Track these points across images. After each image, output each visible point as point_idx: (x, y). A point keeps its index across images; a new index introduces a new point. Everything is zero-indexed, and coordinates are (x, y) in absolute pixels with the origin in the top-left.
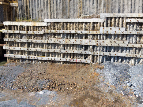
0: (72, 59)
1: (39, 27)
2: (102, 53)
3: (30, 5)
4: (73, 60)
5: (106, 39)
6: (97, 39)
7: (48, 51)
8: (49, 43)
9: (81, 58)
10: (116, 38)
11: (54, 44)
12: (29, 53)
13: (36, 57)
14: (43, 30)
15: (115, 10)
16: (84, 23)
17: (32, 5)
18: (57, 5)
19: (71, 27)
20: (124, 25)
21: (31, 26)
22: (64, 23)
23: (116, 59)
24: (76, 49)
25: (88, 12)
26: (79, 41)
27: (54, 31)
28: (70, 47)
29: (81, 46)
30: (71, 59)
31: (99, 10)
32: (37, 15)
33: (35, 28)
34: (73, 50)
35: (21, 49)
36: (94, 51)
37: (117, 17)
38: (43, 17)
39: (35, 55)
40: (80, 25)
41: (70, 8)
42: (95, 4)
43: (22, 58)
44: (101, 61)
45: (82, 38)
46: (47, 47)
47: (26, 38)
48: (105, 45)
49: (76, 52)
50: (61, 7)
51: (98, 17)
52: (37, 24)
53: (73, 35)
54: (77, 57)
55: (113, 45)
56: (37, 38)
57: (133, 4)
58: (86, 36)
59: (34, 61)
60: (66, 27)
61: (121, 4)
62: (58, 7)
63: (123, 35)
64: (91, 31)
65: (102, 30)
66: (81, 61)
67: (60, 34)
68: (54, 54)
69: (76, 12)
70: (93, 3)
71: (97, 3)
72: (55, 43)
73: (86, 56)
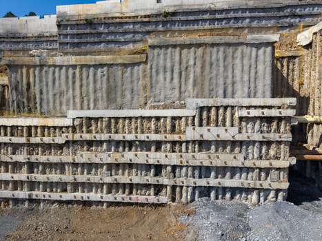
0: (128, 197)
1: (55, 128)
2: (191, 181)
3: (35, 82)
4: (130, 199)
5: (200, 151)
6: (180, 151)
7: (75, 179)
8: (77, 162)
9: (147, 194)
10: (220, 149)
11: (87, 164)
12: (32, 185)
13: (47, 194)
14: (64, 135)
15: (217, 92)
16: (153, 119)
17: (41, 81)
18: (95, 82)
19: (126, 127)
20: (236, 122)
21: (36, 127)
22: (110, 118)
23: (220, 192)
24: (137, 175)
25: (162, 97)
26: (143, 155)
27: (87, 137)
28: (124, 170)
29: (148, 167)
30: (125, 195)
31: (185, 92)
32: (51, 104)
33: (46, 130)
34: (130, 177)
35: (12, 177)
36: (175, 177)
37: (222, 106)
38: (64, 107)
39: (46, 191)
40: (145, 122)
41: (124, 88)
42: (176, 80)
43: (16, 197)
44: (189, 197)
45: (149, 150)
46: (73, 172)
47: (25, 153)
48: (199, 164)
49: (136, 180)
50: (105, 86)
51: (183, 106)
52: (51, 122)
53: (130, 145)
54: (139, 192)
55: (214, 164)
56: (50, 153)
57: (252, 80)
58: (158, 145)
59: (41, 204)
60: (115, 127)
61: (229, 81)
62: (98, 86)
63: (234, 143)
64: (168, 136)
65: (191, 134)
66: (147, 199)
67: (101, 142)
68: (88, 186)
69: (136, 97)
70: (172, 79)
71: (180, 79)
72: (89, 162)
73: (159, 188)
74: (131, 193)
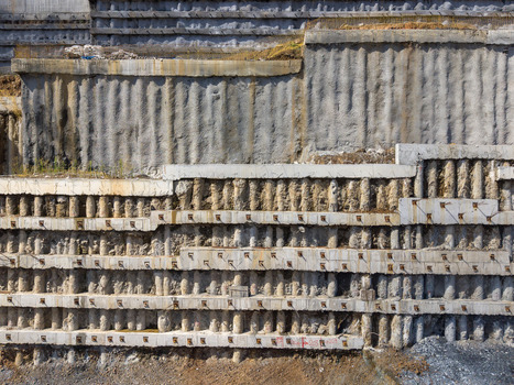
0: (285, 337)
1: (134, 199)
2: (410, 305)
3: (78, 107)
4: (289, 341)
5: (424, 245)
6: (387, 246)
7: (176, 303)
8: (180, 267)
9: (320, 331)
10: (462, 242)
11: (201, 271)
12: (83, 316)
13: (116, 334)
14: (155, 214)
15: (435, 132)
16: (333, 183)
17: (91, 106)
18: (200, 109)
19: (279, 199)
20: (492, 189)
21: (96, 198)
22: (247, 180)
23: (463, 325)
24: (300, 293)
25: (330, 140)
26: (314, 255)
27: (203, 217)
28: (274, 284)
29: (322, 277)
30: (276, 335)
32: (111, 151)
33: (116, 204)
34: (288, 298)
35: (43, 301)
36: (377, 296)
38: (137, 158)
39: (112, 328)
40: (316, 188)
41: (257, 121)
42: (358, 109)
43: (49, 342)
44: (406, 336)
45: (323, 243)
46: (171, 288)
47: (71, 251)
48: (424, 271)
49: (300, 303)
50: (219, 118)
52: (127, 188)
53: (287, 232)
54: (303, 328)
55: (453, 271)
56: (124, 249)
57: (500, 111)
58: (343, 234)
59: (103, 357)
60: (257, 197)
61: (457, 112)
62: (207, 118)
63: (488, 230)
64: (364, 216)
65: (408, 211)
66: (322, 342)
67: (230, 228)
68: (202, 317)
70: (350, 106)
71: (366, 106)
72: (206, 268)
73: (344, 320)
74: (287, 329)
